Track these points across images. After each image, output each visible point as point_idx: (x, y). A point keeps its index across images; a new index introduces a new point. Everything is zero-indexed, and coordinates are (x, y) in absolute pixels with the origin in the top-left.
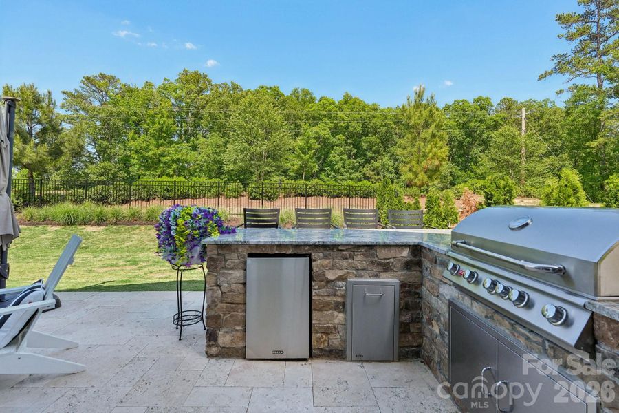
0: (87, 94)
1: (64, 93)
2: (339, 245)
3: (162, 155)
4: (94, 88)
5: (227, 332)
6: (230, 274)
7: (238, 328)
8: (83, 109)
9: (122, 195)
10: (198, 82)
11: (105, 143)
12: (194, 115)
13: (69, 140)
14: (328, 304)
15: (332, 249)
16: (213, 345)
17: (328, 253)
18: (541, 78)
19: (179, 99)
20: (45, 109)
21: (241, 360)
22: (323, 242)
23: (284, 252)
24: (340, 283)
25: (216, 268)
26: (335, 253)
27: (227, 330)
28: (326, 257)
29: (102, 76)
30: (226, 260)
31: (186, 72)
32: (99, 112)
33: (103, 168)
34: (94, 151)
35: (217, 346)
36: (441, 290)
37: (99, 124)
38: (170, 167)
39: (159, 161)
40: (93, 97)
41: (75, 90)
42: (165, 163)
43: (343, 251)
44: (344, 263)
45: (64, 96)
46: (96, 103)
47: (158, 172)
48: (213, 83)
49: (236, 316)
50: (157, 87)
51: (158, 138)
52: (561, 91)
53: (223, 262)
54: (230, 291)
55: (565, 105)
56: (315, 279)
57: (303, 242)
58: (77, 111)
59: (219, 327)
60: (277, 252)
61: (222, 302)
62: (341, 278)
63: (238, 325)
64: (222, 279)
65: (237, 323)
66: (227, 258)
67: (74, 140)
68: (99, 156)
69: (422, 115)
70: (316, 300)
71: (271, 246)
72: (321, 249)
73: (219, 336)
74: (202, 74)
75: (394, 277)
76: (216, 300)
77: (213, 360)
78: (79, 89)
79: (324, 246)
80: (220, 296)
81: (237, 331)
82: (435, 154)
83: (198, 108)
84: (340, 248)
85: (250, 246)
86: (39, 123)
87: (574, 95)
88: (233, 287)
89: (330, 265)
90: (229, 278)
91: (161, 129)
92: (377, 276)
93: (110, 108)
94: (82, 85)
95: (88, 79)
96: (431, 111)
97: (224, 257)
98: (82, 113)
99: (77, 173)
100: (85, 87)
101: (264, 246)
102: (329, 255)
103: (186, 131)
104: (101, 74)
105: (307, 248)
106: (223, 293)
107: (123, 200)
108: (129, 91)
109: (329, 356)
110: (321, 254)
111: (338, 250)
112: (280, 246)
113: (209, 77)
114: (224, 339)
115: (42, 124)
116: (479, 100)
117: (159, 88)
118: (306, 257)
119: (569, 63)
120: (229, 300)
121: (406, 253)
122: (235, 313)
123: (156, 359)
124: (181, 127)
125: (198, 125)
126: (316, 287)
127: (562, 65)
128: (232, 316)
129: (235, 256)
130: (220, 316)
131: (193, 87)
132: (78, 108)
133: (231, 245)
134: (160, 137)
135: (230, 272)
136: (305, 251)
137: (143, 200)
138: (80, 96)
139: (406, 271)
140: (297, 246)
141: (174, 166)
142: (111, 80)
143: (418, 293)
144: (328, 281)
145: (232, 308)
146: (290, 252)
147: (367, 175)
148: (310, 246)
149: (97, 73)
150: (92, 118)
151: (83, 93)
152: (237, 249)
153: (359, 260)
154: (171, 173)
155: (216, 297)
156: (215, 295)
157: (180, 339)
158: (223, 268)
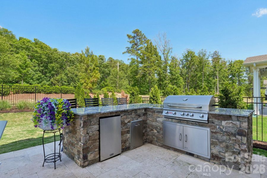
5: (92, 153)
6: (93, 127)
7: (96, 150)
14: (125, 132)
16: (86, 161)
18: (123, 53)
21: (98, 163)
23: (112, 115)
24: (128, 124)
25: (87, 126)
26: (127, 113)
27: (91, 152)
28: (125, 115)
35: (88, 161)
36: (158, 120)
43: (129, 112)
44: (129, 116)
49: (95, 145)
52: (129, 59)
53: (90, 123)
54: (93, 135)
55: (129, 64)
59: (88, 152)
60: (110, 115)
61: (89, 140)
62: (129, 122)
63: (96, 149)
64: (90, 130)
69: (89, 59)
70: (122, 131)
71: (108, 113)
72: (123, 112)
73: (88, 156)
75: (141, 119)
76: (87, 140)
82: (95, 76)
84: (128, 111)
85: (101, 114)
87: (132, 62)
88: (94, 133)
89: (126, 118)
90: (92, 129)
92: (137, 119)
96: (92, 58)
97: (90, 120)
101: (105, 113)
102: (126, 114)
105: (119, 113)
106: (89, 136)
109: (125, 150)
110: (123, 114)
112: (111, 113)
114: (90, 157)
116: (100, 56)
119: (130, 50)
120: (92, 139)
121: (143, 111)
122: (95, 144)
126: (122, 126)
127: (129, 51)
128: (93, 146)
129: (95, 119)
130: (89, 147)
133: (93, 115)
135: (93, 126)
139: (144, 117)
140: (116, 112)
143: (146, 123)
144: (125, 124)
145: (94, 142)
146: (114, 115)
147: (54, 83)
148: (120, 111)
152: (96, 116)
153: (133, 115)
156: (87, 138)
158: (90, 125)
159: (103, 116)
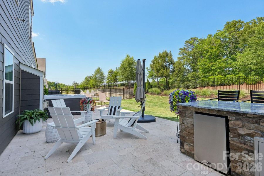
0: (187, 47)
1: (180, 49)
2: (247, 114)
3: (212, 66)
4: (189, 44)
5: (187, 145)
6: (187, 120)
8: (185, 53)
9: (194, 85)
10: (235, 25)
11: (193, 65)
12: (235, 43)
13: (176, 66)
15: (242, 116)
16: (182, 148)
17: (239, 117)
19: (225, 37)
20: (169, 57)
21: (193, 159)
22: (234, 110)
23: (212, 113)
24: (249, 138)
25: (182, 116)
26: (245, 118)
27: (187, 143)
28: (237, 120)
29: (192, 39)
30: (186, 113)
31: (228, 23)
32: (190, 53)
33: (193, 75)
34: (190, 68)
35: (184, 149)
37: (191, 57)
38: (216, 71)
39: (211, 69)
40: (189, 48)
41: (183, 47)
42: (214, 70)
43: (250, 117)
44: (252, 126)
45: (180, 50)
46: (190, 50)
47: (210, 74)
48: (245, 23)
49: (191, 139)
50: (213, 35)
51: (210, 59)
54: (188, 127)
56: (230, 131)
57: (221, 109)
58: (184, 54)
59: (184, 141)
60: (208, 113)
61: (185, 131)
62: (250, 135)
64: (185, 121)
65: (191, 142)
66: (186, 112)
67: (178, 66)
68: (192, 70)
70: (232, 144)
71: (205, 109)
72: (234, 114)
73: (185, 145)
74: (237, 21)
76: (183, 129)
77: (182, 154)
78: (184, 46)
79: (235, 113)
80: (184, 128)
81: (191, 145)
83: (236, 39)
85: (195, 108)
86: (168, 62)
88: (189, 125)
89: (241, 125)
90: (187, 121)
91: (211, 55)
93: (195, 50)
94: (185, 44)
95: (187, 41)
98: (185, 55)
99: (185, 77)
100: (186, 45)
101: (201, 109)
102: (240, 119)
103: (230, 52)
104: (191, 38)
105: (225, 113)
107: (194, 87)
108: (202, 41)
110: (234, 118)
111: (247, 117)
112: (209, 110)
113: (242, 21)
114: (186, 147)
115: (169, 63)
117: (215, 36)
118: (224, 117)
120: (188, 131)
123: (165, 145)
124: (227, 51)
125: (237, 47)
126: (232, 136)
128: (189, 138)
129: (189, 112)
130: (185, 137)
131: (232, 29)
132: (184, 53)
133: (187, 107)
134: (211, 58)
135: (187, 118)
136: (224, 114)
137: (203, 87)
138: (185, 49)
140: (219, 111)
141: (218, 70)
142: (194, 39)
144: (240, 135)
145: (189, 135)
146: (214, 114)
148: (226, 111)
149: (190, 38)
150: (188, 56)
151: (186, 47)
152: (190, 109)
154: (217, 74)
155: (182, 128)
156: (182, 127)
157: (177, 143)
158: (185, 116)
159: (199, 111)
